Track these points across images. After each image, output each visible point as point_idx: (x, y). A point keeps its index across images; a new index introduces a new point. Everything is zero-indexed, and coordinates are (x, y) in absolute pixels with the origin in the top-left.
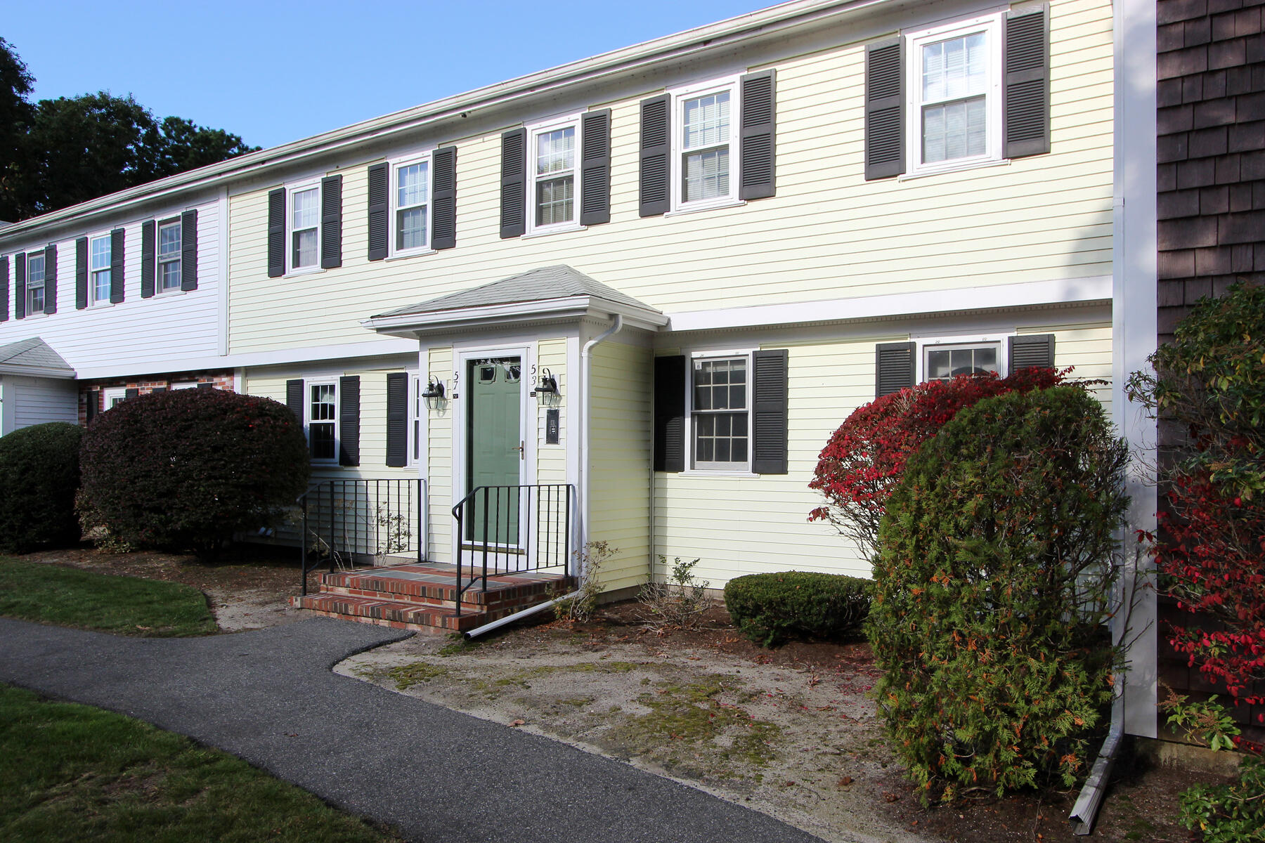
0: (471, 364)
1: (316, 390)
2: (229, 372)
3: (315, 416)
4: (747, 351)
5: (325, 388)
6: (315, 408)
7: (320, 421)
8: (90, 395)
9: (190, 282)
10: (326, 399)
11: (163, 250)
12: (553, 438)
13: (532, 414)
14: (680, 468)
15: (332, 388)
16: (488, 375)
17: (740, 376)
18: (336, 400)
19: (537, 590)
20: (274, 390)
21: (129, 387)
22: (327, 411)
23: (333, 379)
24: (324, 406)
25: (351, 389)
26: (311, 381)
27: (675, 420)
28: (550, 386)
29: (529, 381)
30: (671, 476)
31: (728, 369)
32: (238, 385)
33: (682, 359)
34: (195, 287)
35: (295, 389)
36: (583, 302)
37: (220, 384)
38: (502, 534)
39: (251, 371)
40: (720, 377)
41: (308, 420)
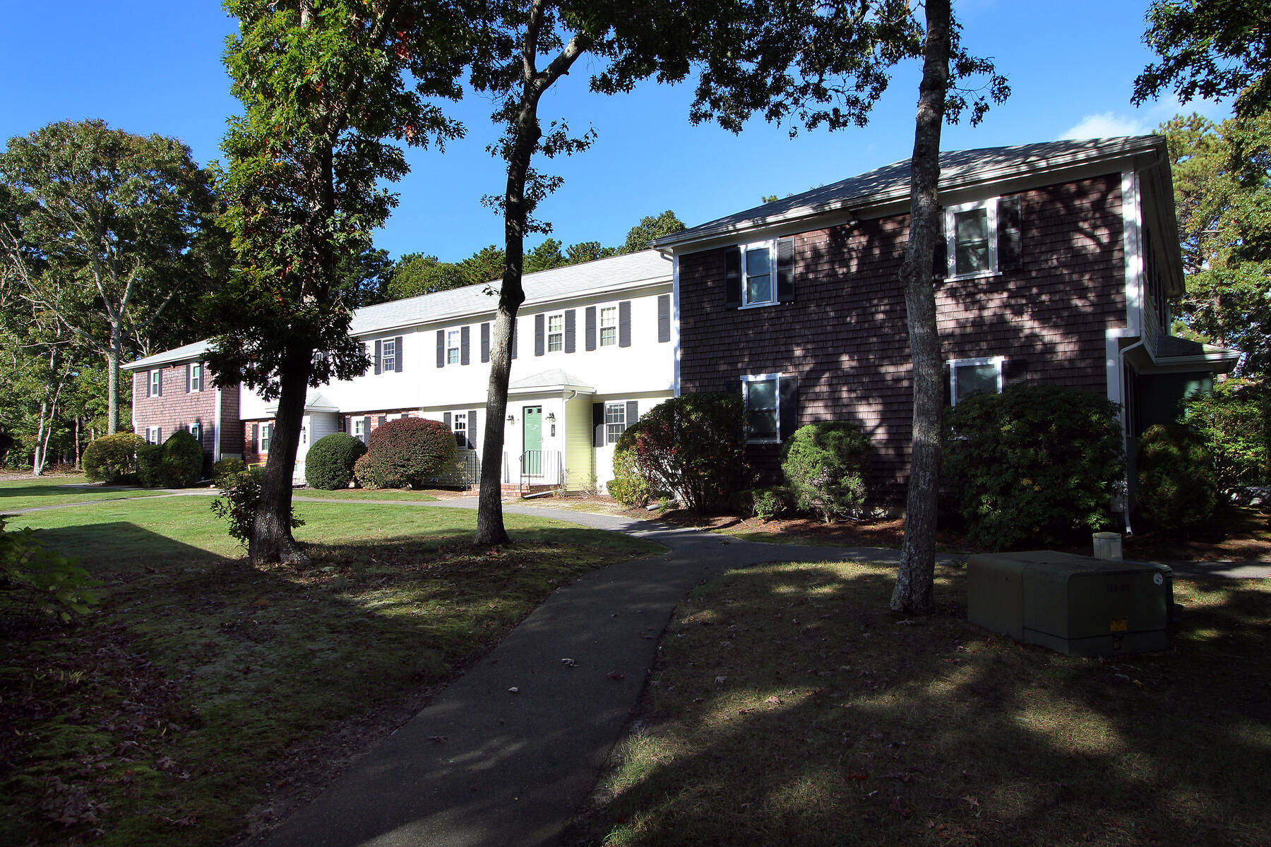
0: (524, 408)
1: (457, 416)
2: (417, 409)
3: (457, 428)
4: (624, 402)
5: (461, 416)
6: (457, 424)
7: (459, 430)
8: (344, 419)
9: (399, 368)
10: (461, 420)
11: (385, 353)
12: (553, 435)
13: (546, 425)
14: (601, 445)
15: (464, 416)
16: (530, 411)
17: (622, 410)
18: (466, 421)
19: (547, 487)
20: (438, 417)
21: (366, 415)
22: (462, 426)
23: (465, 412)
24: (461, 424)
25: (473, 416)
26: (454, 413)
27: (600, 425)
28: (552, 416)
29: (545, 413)
30: (597, 449)
31: (618, 408)
32: (421, 415)
33: (603, 404)
34: (401, 370)
35: (448, 416)
36: (562, 387)
37: (412, 415)
38: (535, 471)
39: (426, 409)
40: (616, 411)
41: (453, 430)
